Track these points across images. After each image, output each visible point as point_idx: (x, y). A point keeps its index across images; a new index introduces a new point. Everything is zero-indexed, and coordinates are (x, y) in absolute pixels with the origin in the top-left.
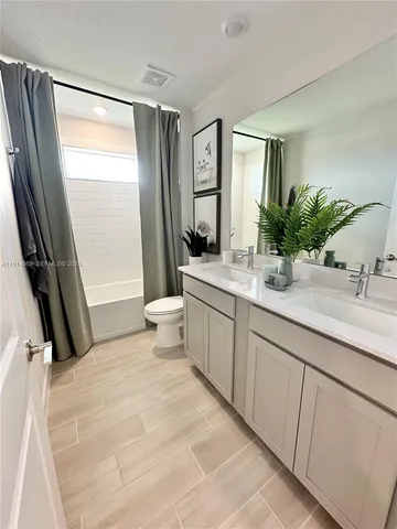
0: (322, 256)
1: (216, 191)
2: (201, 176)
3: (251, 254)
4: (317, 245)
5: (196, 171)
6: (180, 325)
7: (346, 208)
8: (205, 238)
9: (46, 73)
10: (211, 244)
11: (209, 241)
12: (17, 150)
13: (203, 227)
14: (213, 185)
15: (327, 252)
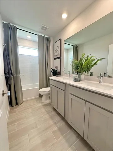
0: (89, 74)
1: (60, 58)
2: (56, 54)
3: (69, 74)
4: (88, 71)
5: (55, 53)
6: (49, 96)
7: (95, 59)
8: (57, 70)
9: (15, 26)
10: (59, 72)
11: (58, 71)
12: (6, 44)
13: (56, 68)
14: (59, 56)
15: (91, 73)
